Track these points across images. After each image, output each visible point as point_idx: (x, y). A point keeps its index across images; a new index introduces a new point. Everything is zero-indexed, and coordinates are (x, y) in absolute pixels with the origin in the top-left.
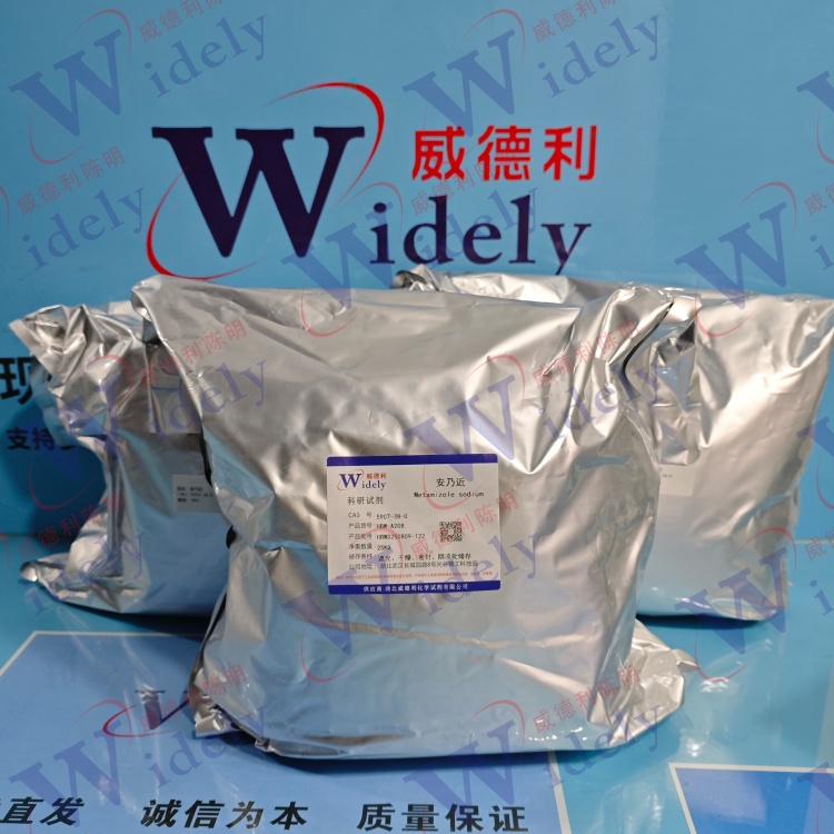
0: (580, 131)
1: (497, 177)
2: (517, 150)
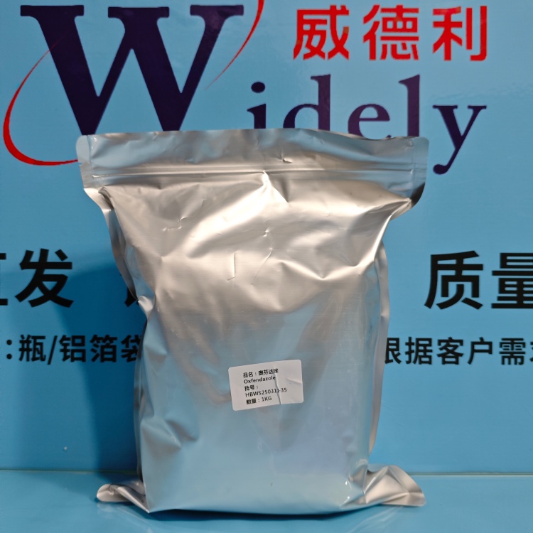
0: (469, 11)
1: (384, 56)
2: (404, 29)
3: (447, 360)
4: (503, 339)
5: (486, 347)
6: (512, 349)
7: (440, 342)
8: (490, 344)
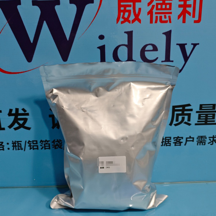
2: (166, 9)
3: (176, 144)
4: (198, 136)
5: (192, 139)
6: (202, 139)
7: (174, 138)
8: (193, 138)
